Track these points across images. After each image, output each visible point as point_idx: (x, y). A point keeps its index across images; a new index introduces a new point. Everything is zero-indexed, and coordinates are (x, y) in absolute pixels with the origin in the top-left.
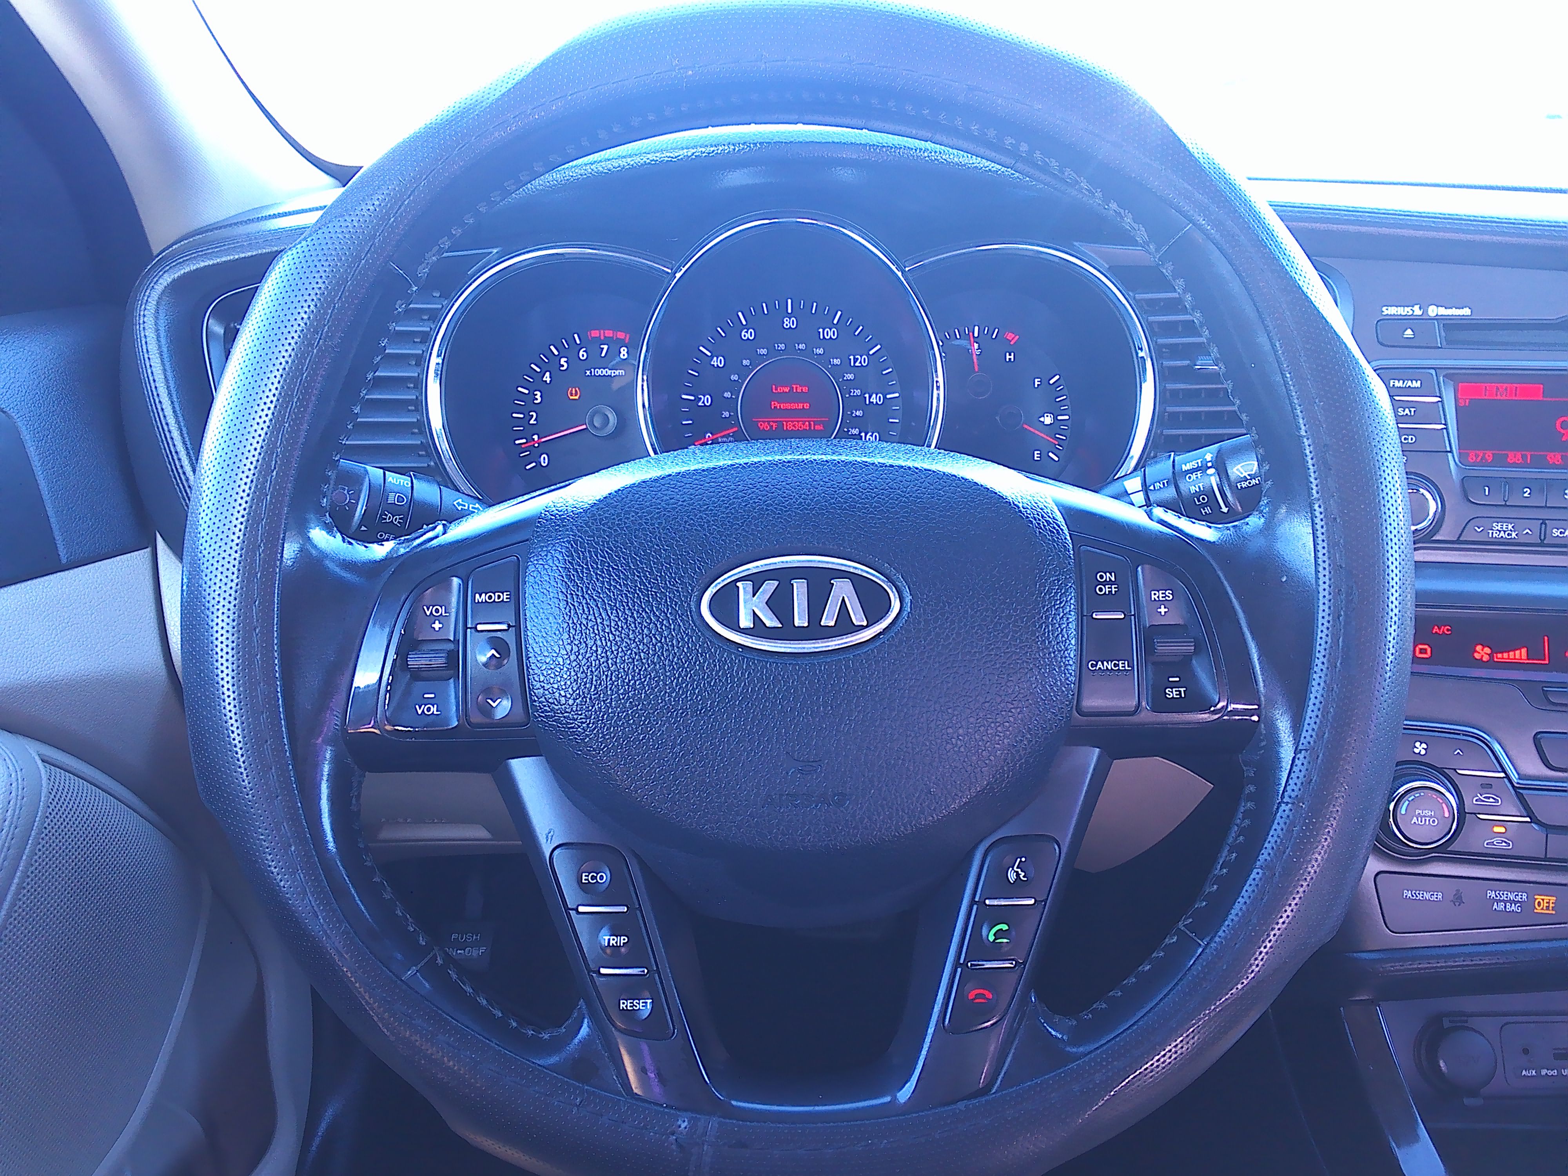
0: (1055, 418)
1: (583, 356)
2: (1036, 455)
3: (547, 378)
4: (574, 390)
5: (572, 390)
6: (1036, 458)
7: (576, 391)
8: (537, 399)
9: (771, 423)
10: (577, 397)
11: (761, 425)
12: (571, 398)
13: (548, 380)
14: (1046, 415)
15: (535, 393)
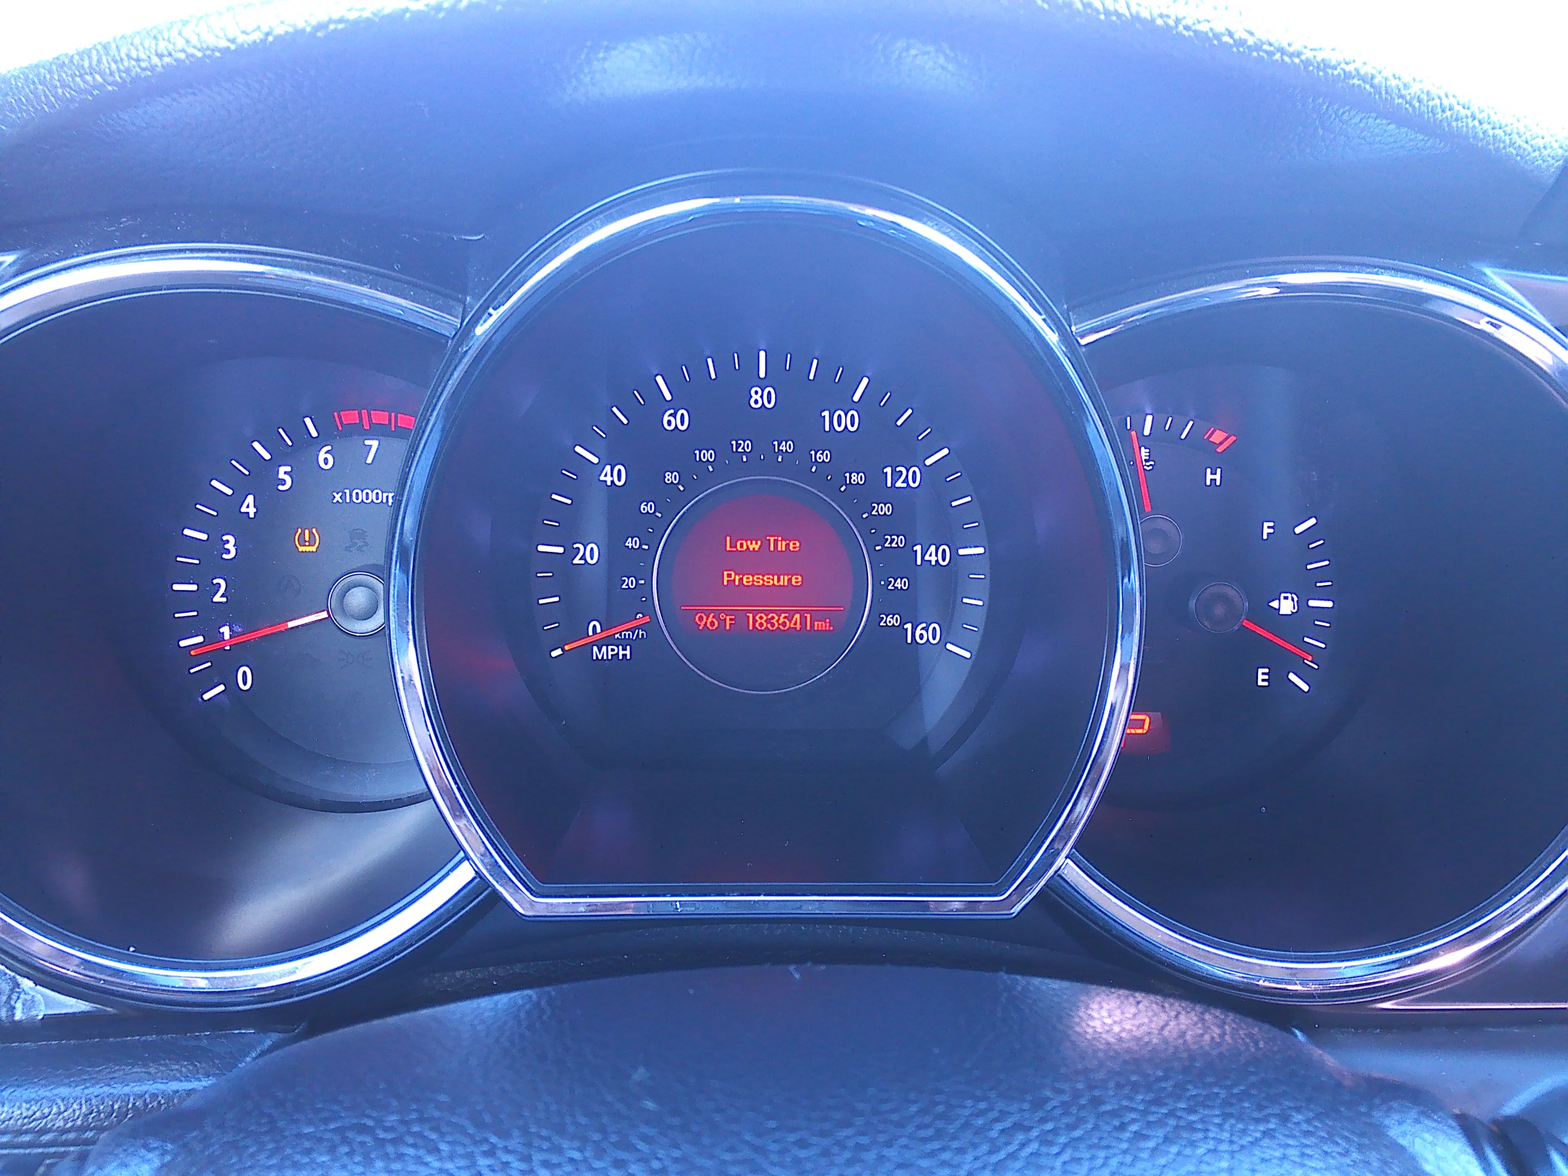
0: (1302, 604)
1: (326, 461)
2: (1261, 677)
3: (249, 506)
4: (307, 532)
5: (303, 533)
6: (1260, 683)
7: (311, 533)
8: (228, 551)
9: (722, 616)
10: (313, 549)
11: (701, 619)
12: (301, 549)
13: (252, 511)
14: (1283, 595)
15: (225, 538)
